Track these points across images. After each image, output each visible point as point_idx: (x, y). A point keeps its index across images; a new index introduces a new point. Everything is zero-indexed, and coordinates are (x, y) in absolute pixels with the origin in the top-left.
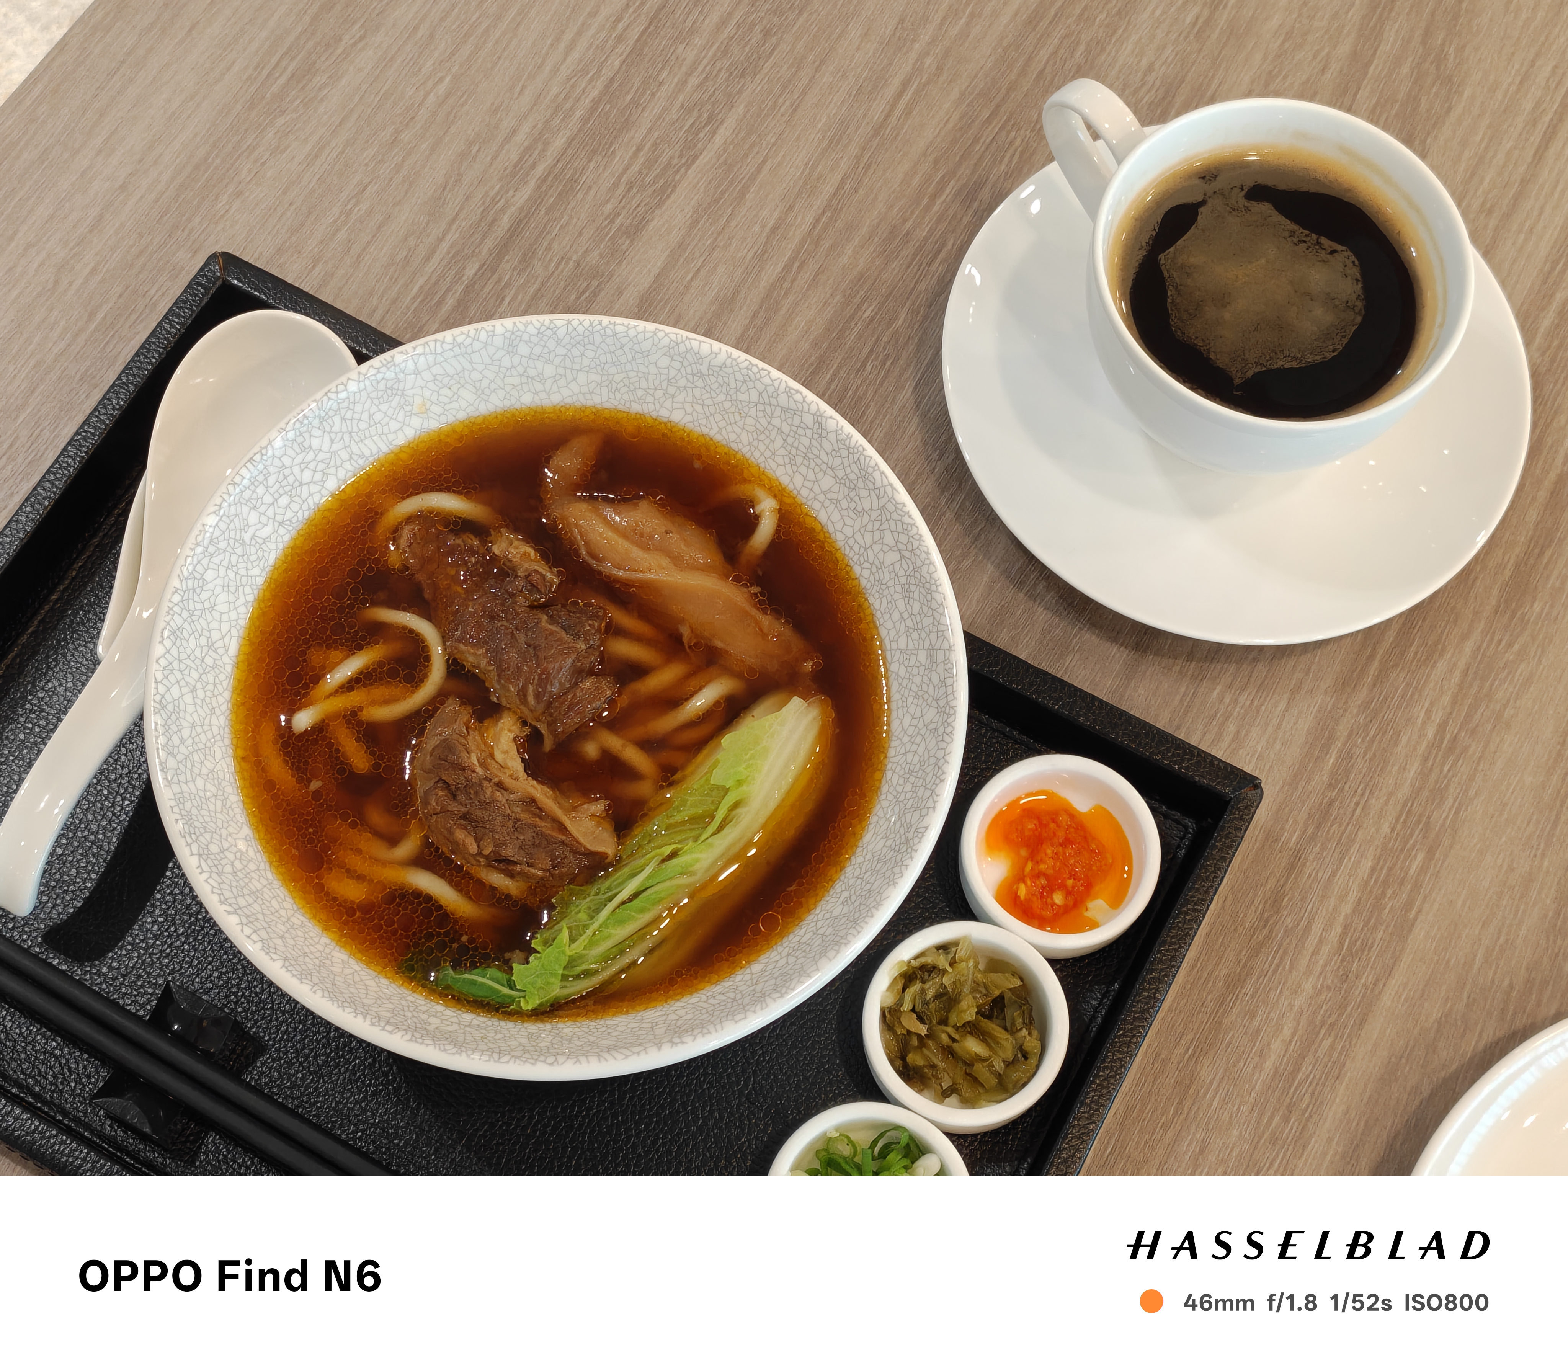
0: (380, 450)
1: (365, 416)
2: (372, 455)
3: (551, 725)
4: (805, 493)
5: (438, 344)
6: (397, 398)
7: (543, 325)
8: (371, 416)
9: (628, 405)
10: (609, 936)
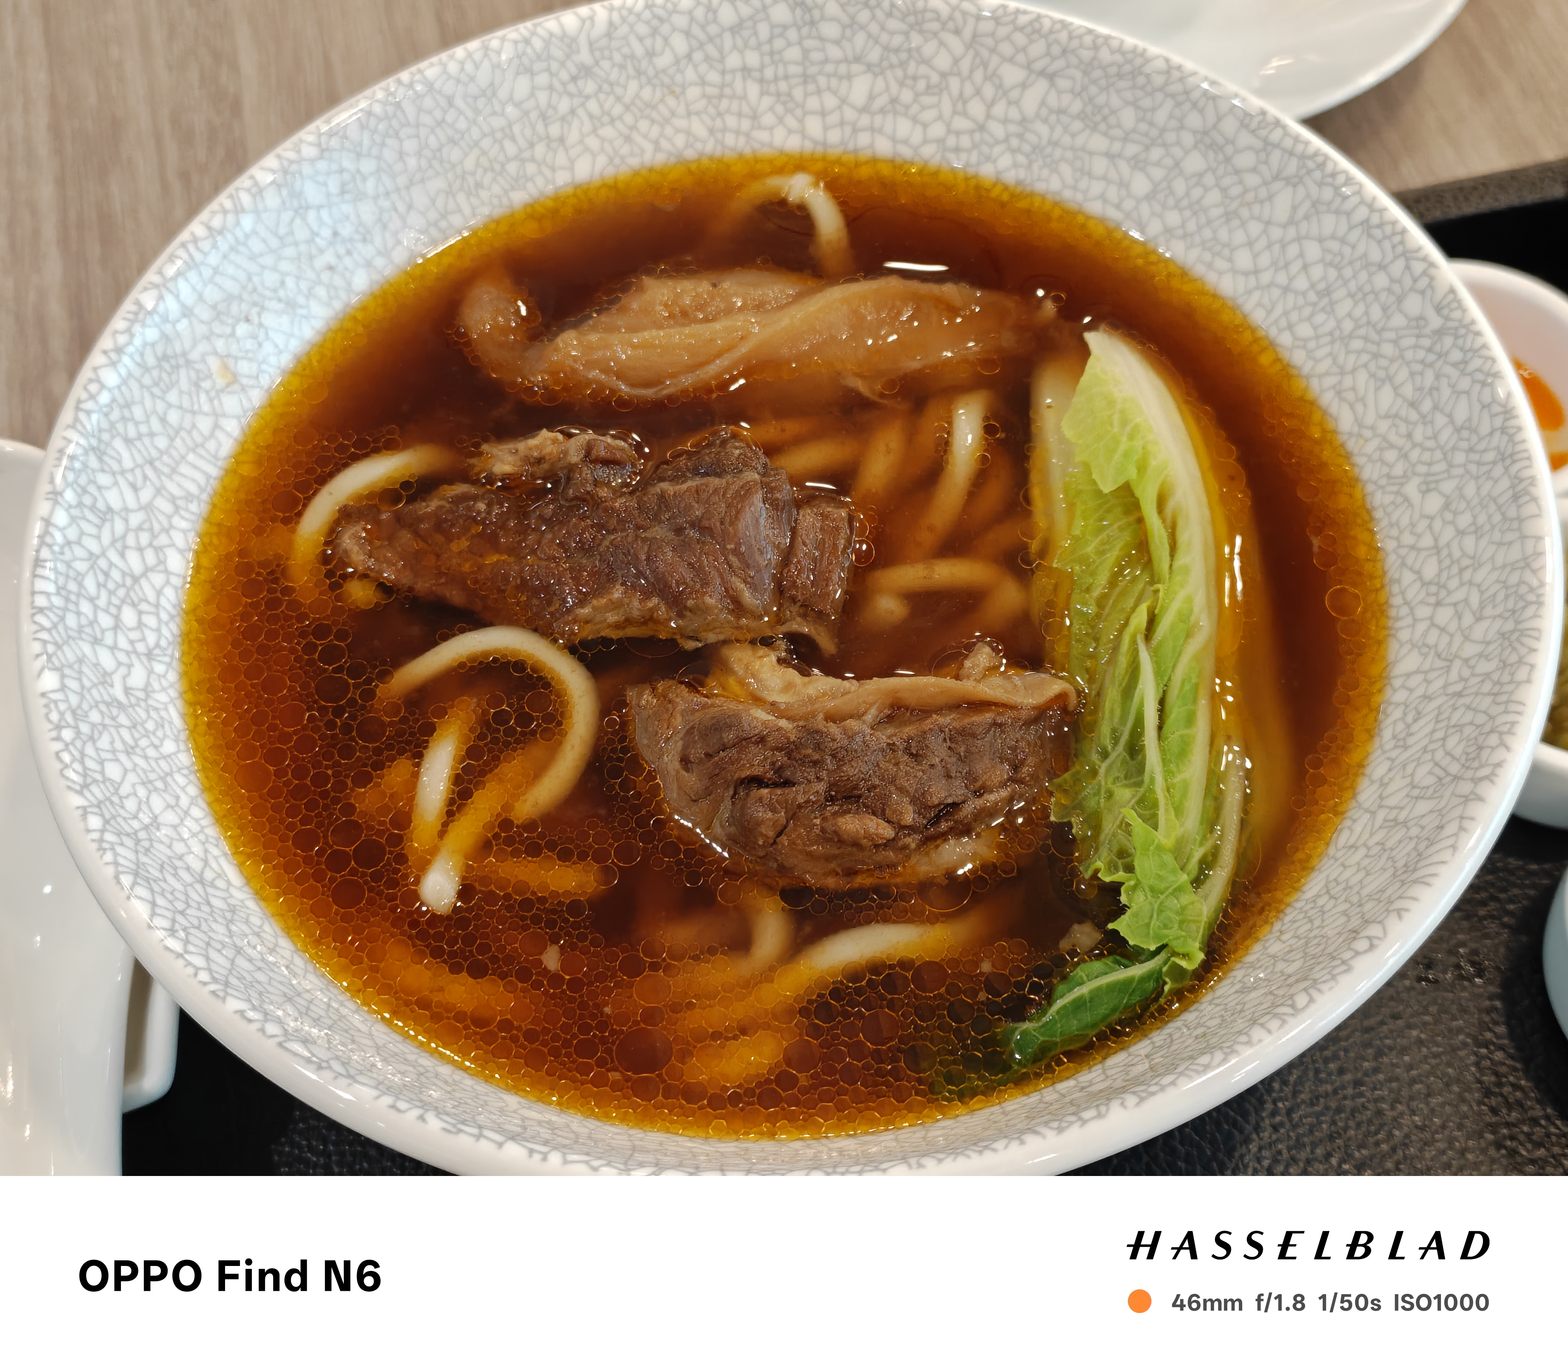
0: (208, 476)
1: (156, 425)
2: (202, 490)
3: (807, 610)
4: (834, 137)
5: (191, 248)
6: (183, 372)
7: (320, 135)
8: (163, 420)
9: (505, 201)
10: (1186, 786)
